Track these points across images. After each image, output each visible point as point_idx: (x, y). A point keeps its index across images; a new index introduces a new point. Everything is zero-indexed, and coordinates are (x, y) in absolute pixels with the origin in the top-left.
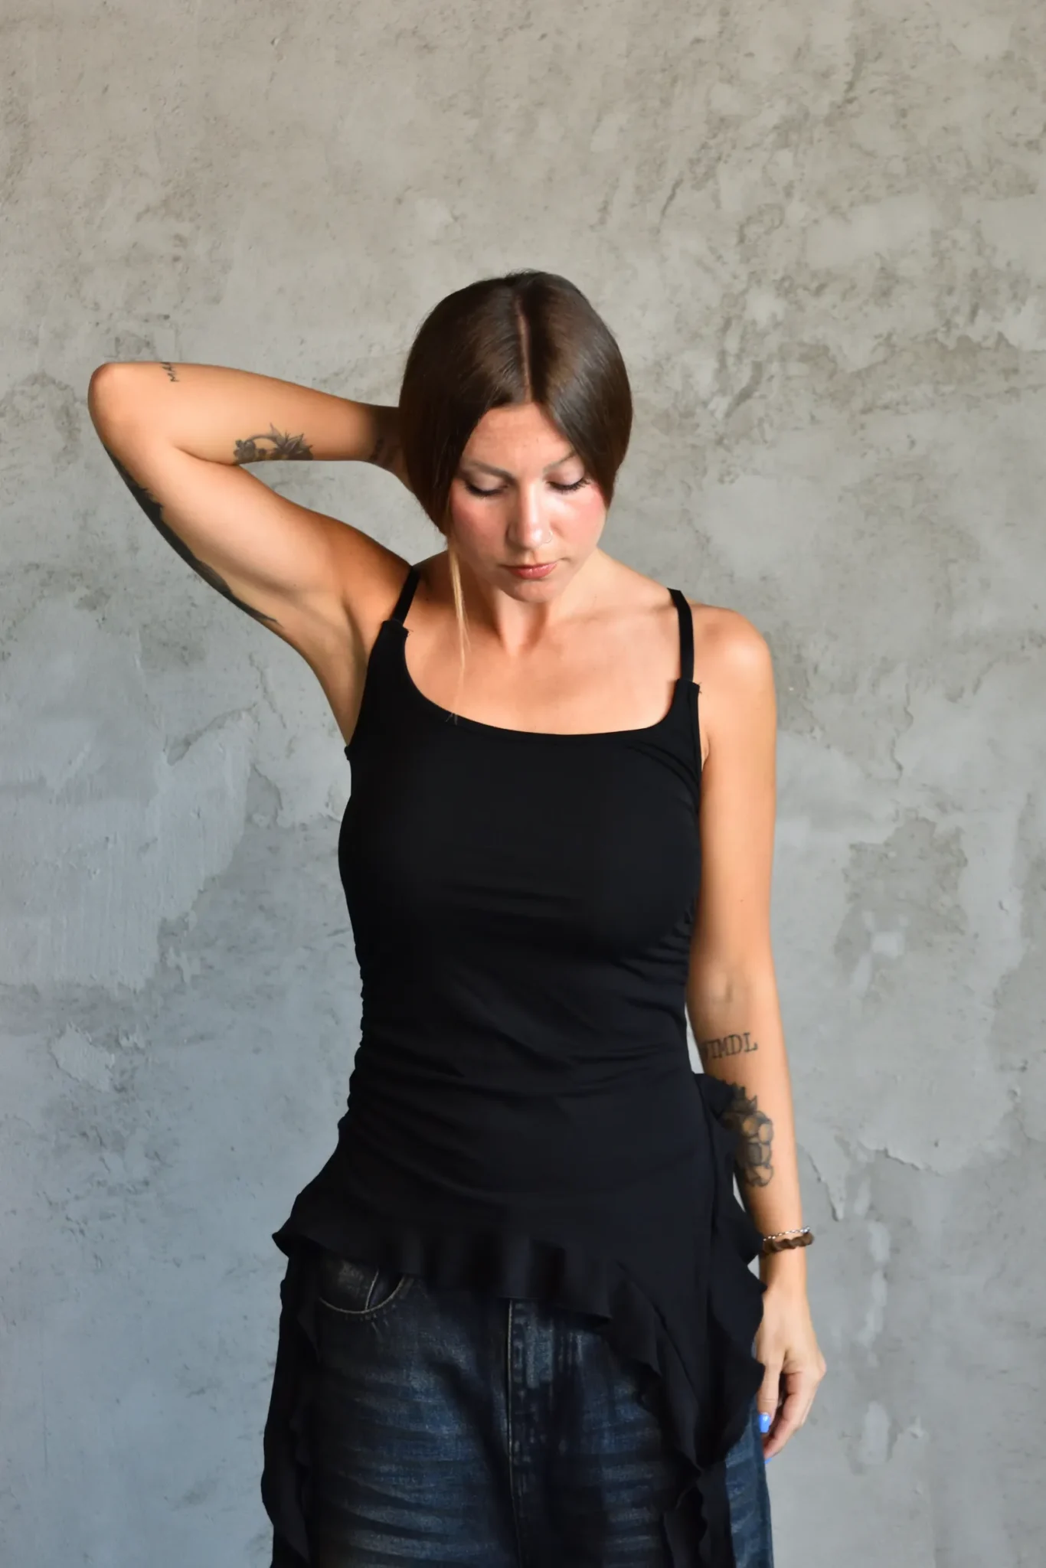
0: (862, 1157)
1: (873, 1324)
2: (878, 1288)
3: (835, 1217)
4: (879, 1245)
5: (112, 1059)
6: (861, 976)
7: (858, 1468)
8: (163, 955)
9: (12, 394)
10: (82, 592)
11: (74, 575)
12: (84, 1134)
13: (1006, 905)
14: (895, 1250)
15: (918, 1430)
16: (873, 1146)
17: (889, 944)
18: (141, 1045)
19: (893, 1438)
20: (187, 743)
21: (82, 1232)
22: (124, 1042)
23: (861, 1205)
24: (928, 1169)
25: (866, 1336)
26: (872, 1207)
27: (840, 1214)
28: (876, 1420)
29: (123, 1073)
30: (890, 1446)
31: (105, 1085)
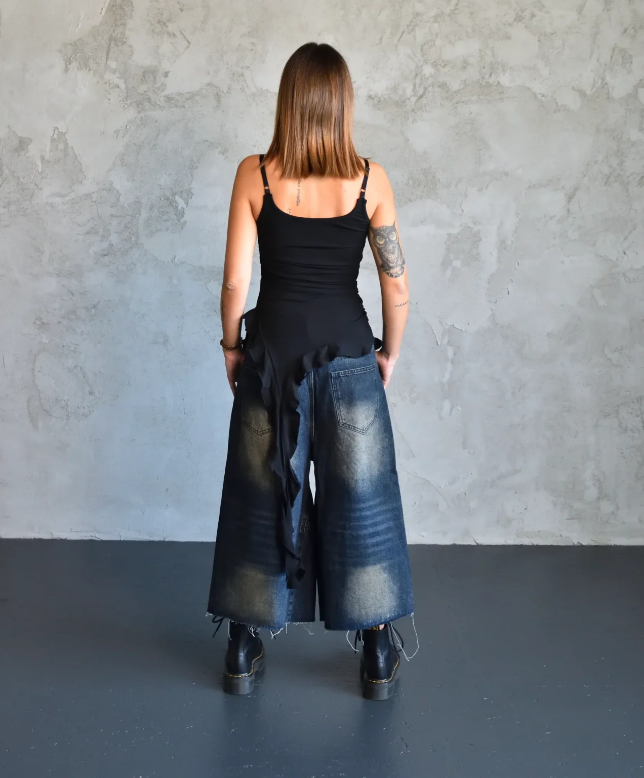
0: (446, 327)
1: (447, 376)
2: (449, 366)
3: (438, 345)
4: (450, 352)
6: (449, 272)
7: (441, 418)
9: (202, 89)
10: (220, 149)
11: (218, 144)
12: (215, 311)
13: (493, 254)
14: (455, 354)
15: (459, 408)
16: (449, 324)
17: (457, 264)
19: (451, 410)
21: (214, 340)
23: (445, 341)
24: (466, 331)
25: (445, 380)
26: (448, 342)
27: (439, 343)
28: (447, 405)
30: (451, 412)
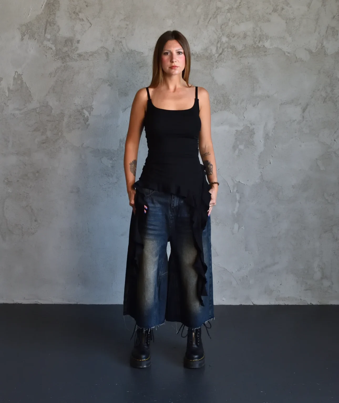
0: (236, 182)
1: (236, 210)
2: (237, 204)
3: (231, 192)
4: (238, 197)
5: (111, 162)
6: (237, 152)
7: (233, 234)
8: (120, 145)
9: (98, 50)
10: (108, 83)
11: (107, 81)
12: (106, 174)
13: (261, 141)
14: (241, 198)
15: (243, 228)
16: (237, 181)
17: (241, 147)
18: (116, 159)
19: (239, 229)
20: (125, 109)
21: (105, 190)
22: (113, 159)
23: (235, 190)
24: (247, 185)
25: (235, 212)
26: (237, 191)
27: (232, 192)
28: (236, 226)
29: (113, 164)
30: (238, 230)
31: (110, 166)
